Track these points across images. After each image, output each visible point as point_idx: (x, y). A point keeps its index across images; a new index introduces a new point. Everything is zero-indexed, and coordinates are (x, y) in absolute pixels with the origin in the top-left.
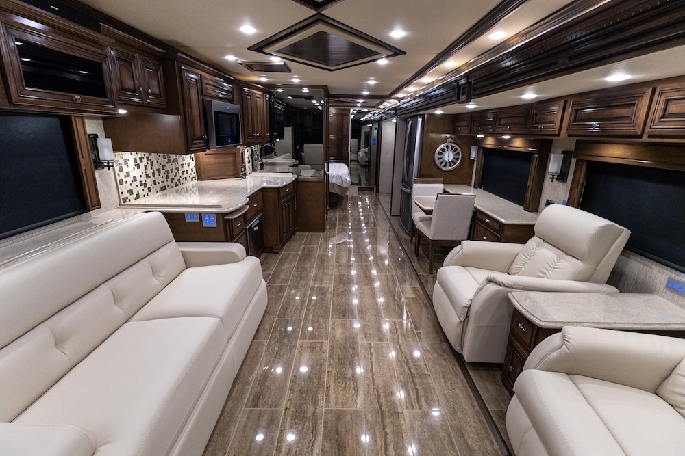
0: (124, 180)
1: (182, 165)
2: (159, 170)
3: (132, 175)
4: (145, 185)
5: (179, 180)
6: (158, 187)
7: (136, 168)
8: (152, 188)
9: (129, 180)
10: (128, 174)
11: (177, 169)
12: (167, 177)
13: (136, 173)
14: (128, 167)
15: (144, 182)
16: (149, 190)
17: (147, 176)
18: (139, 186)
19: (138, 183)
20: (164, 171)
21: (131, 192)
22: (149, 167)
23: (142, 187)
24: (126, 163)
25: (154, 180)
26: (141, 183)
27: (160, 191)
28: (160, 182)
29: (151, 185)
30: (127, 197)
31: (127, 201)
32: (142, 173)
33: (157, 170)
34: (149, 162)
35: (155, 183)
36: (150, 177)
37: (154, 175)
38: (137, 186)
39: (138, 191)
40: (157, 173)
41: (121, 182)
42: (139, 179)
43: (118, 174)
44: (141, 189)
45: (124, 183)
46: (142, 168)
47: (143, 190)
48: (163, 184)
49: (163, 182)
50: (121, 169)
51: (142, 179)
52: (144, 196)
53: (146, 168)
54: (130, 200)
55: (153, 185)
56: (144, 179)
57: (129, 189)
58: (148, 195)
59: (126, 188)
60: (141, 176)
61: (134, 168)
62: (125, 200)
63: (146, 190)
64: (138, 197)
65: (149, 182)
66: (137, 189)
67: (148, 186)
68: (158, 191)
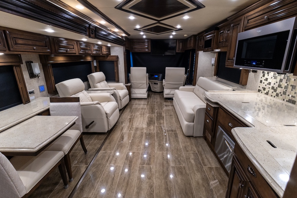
0: (263, 81)
3: (269, 80)
4: (275, 90)
6: (287, 98)
7: (273, 78)
8: (280, 95)
9: (266, 83)
10: (266, 79)
13: (273, 81)
14: (268, 76)
15: (275, 88)
16: (277, 95)
17: (280, 86)
18: (271, 88)
19: (271, 86)
21: (264, 89)
22: (284, 81)
23: (273, 91)
24: (268, 73)
25: (285, 91)
26: (273, 88)
27: (287, 101)
28: (290, 96)
29: (280, 93)
30: (261, 90)
31: (261, 92)
32: (277, 82)
33: (291, 86)
34: (286, 78)
35: (284, 93)
36: (282, 87)
37: (286, 87)
38: (269, 88)
39: (269, 91)
40: (290, 88)
41: (261, 82)
42: (272, 85)
43: (261, 78)
44: (271, 91)
45: (263, 83)
46: (278, 80)
47: (272, 92)
48: (293, 99)
49: (294, 97)
50: (264, 76)
51: (274, 86)
52: (272, 96)
53: (281, 80)
54: (262, 92)
55: (282, 94)
56: (276, 86)
57: (263, 87)
58: (274, 97)
59: (262, 85)
60: (274, 84)
61: (272, 78)
62: (259, 91)
63: (275, 94)
64: (267, 94)
65: (279, 90)
66: (269, 89)
67: (277, 92)
68: (285, 100)
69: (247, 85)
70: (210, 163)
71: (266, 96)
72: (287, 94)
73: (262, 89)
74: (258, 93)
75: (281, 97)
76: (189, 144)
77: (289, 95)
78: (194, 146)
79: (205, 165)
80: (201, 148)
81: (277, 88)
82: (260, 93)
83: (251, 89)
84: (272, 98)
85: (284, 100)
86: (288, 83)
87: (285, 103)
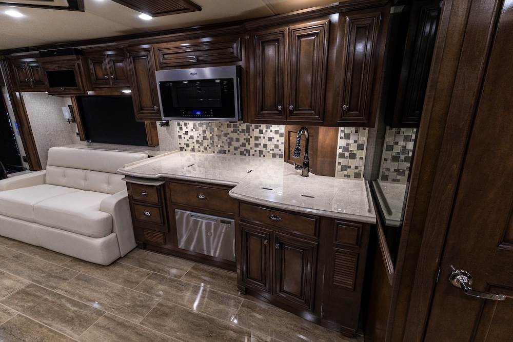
0: (183, 136)
1: (257, 138)
2: (218, 136)
3: (190, 134)
4: (201, 144)
5: (248, 151)
6: (217, 150)
7: (194, 130)
8: (208, 148)
9: (187, 137)
10: (186, 133)
11: (248, 140)
12: (230, 144)
13: (195, 134)
14: (187, 128)
15: (201, 141)
16: (205, 149)
17: (205, 138)
18: (195, 143)
19: (194, 141)
20: (225, 138)
21: (188, 145)
22: (208, 132)
23: (198, 145)
24: (186, 125)
25: (212, 142)
26: (198, 142)
27: (217, 153)
28: (219, 146)
29: (208, 145)
30: (184, 148)
31: (184, 150)
32: (200, 135)
33: (216, 135)
34: (209, 128)
35: (212, 145)
36: (208, 139)
37: (212, 138)
38: (193, 143)
39: (194, 146)
40: (216, 138)
41: (180, 137)
42: (196, 138)
43: (179, 132)
44: (197, 146)
45: (183, 138)
46: (201, 132)
47: (199, 147)
48: (223, 149)
49: (223, 147)
50: (181, 129)
51: (199, 139)
52: (199, 151)
53: (204, 132)
54: (186, 150)
55: (210, 146)
56: (200, 139)
57: (186, 143)
58: (203, 151)
59: (183, 142)
60: (198, 137)
61: (192, 130)
62: (181, 149)
63: (202, 148)
64: (193, 150)
65: (205, 143)
66: (193, 145)
67: (204, 145)
68: (216, 152)
69: (160, 146)
70: (181, 269)
71: (192, 153)
72: (215, 144)
73: (185, 146)
74: (181, 152)
75: (210, 150)
76: (126, 272)
77: (217, 146)
78: (138, 269)
79: (180, 277)
80: (150, 263)
81: (202, 141)
82: (183, 152)
83: (170, 149)
84: (201, 154)
85: (214, 152)
86: (212, 133)
87: (216, 155)
